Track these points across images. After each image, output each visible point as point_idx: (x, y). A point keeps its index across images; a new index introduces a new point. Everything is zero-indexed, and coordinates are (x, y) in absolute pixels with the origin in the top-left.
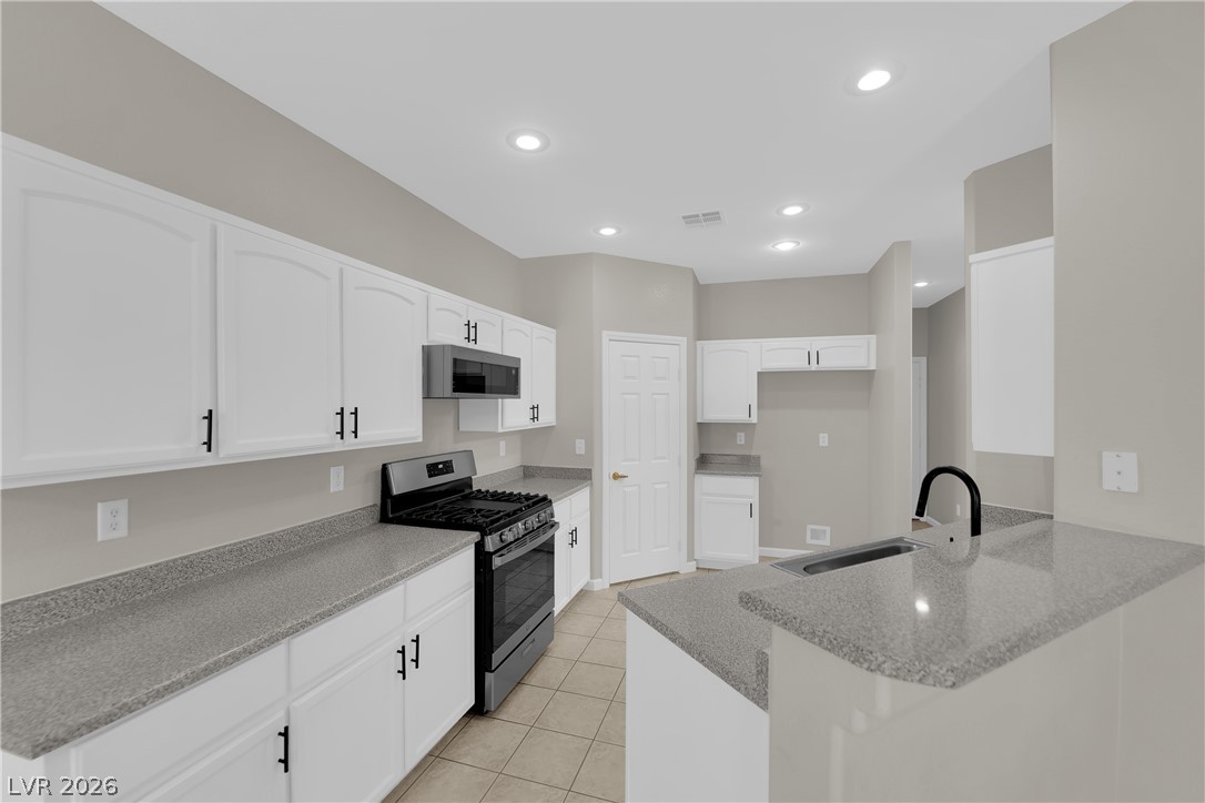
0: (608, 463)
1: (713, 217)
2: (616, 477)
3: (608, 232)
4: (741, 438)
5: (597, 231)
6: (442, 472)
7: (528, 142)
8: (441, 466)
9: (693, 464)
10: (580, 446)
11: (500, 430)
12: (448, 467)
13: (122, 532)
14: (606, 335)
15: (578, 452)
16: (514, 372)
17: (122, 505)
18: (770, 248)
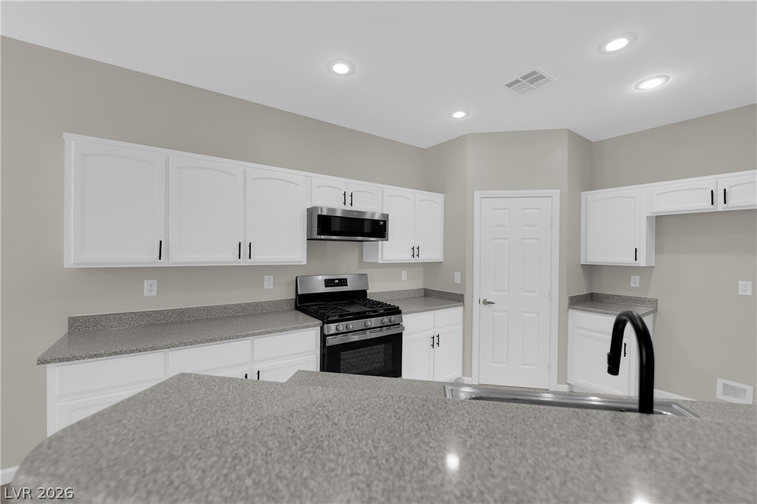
0: (478, 292)
1: (534, 78)
2: (486, 302)
3: (459, 115)
4: (635, 281)
5: (450, 115)
6: (337, 285)
7: (341, 69)
8: (337, 281)
9: (566, 301)
10: (458, 277)
11: (380, 262)
12: (343, 282)
13: (154, 293)
14: (477, 194)
15: (456, 282)
16: (382, 223)
17: (155, 282)
18: (632, 89)
